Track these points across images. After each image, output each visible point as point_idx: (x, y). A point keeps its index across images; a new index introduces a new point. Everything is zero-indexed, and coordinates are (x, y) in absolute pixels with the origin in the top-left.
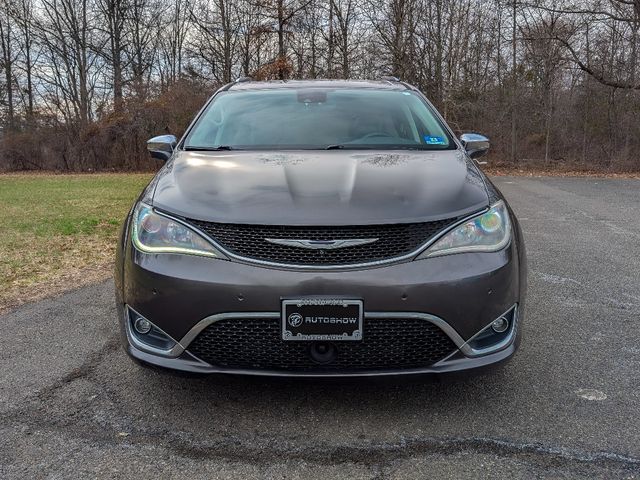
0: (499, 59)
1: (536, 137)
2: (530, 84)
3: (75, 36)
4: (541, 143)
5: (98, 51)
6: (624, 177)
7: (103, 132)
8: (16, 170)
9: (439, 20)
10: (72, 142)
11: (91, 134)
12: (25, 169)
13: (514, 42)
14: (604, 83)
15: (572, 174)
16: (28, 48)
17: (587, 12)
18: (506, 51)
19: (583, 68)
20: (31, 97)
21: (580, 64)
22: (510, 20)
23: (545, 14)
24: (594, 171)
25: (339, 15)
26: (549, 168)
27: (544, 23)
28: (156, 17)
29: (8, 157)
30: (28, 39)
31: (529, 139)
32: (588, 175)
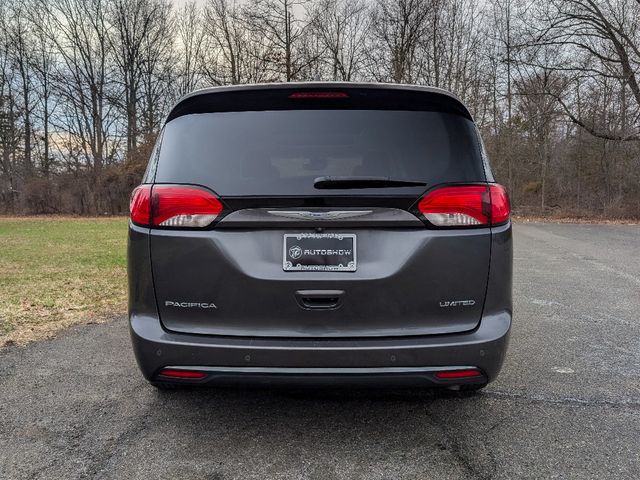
0: (495, 111)
1: (532, 184)
2: (527, 134)
3: (93, 88)
4: (537, 191)
5: (113, 101)
6: (617, 223)
7: (121, 178)
8: (36, 213)
9: (437, 74)
10: (91, 188)
11: (110, 180)
12: (44, 213)
13: (509, 96)
14: (595, 135)
15: (567, 220)
16: (46, 98)
17: (577, 69)
18: (502, 104)
19: (575, 121)
20: (47, 144)
21: (572, 117)
22: (505, 75)
23: (538, 69)
24: (587, 218)
25: (342, 68)
26: (545, 214)
27: (538, 77)
28: (167, 69)
29: (29, 201)
30: (46, 91)
31: (526, 187)
32: (582, 222)
